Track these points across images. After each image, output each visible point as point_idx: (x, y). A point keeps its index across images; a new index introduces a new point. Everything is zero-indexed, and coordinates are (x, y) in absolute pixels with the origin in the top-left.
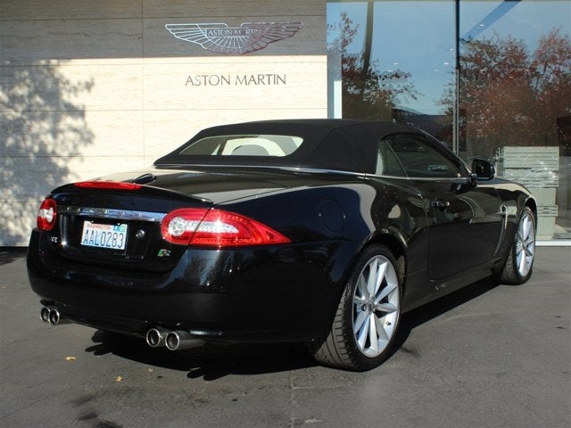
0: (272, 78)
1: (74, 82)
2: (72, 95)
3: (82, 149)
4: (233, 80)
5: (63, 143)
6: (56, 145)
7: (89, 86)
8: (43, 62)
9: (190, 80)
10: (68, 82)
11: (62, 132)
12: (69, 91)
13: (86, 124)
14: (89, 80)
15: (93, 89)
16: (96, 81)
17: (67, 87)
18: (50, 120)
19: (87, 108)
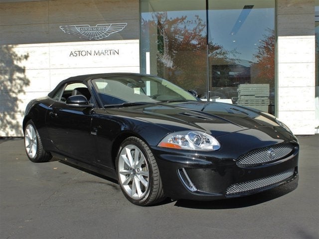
0: (112, 52)
1: (19, 55)
2: (19, 62)
3: (24, 88)
4: (93, 53)
5: (15, 85)
6: (12, 86)
7: (26, 57)
8: (5, 46)
9: (72, 54)
10: (16, 56)
11: (15, 80)
12: (17, 60)
13: (25, 76)
14: (26, 54)
15: (29, 59)
16: (29, 55)
17: (16, 58)
18: (8, 74)
19: (26, 69)
